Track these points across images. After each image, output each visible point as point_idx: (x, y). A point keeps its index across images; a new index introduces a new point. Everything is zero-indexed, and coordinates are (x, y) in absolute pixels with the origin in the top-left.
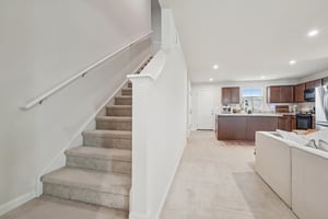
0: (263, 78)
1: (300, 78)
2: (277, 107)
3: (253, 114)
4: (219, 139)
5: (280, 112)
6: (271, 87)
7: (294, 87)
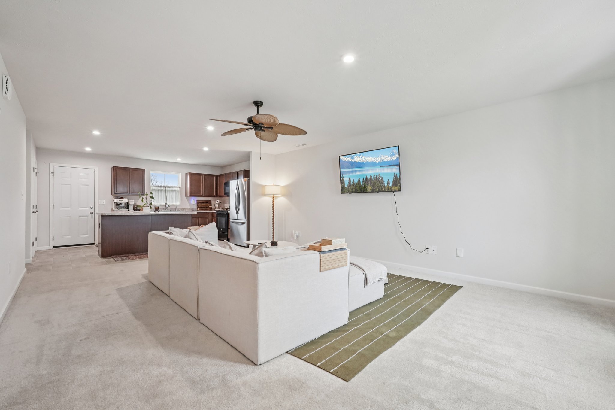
0: (179, 160)
1: (222, 167)
2: (198, 202)
3: (162, 212)
4: (103, 256)
5: (202, 208)
6: (191, 175)
7: (217, 176)
